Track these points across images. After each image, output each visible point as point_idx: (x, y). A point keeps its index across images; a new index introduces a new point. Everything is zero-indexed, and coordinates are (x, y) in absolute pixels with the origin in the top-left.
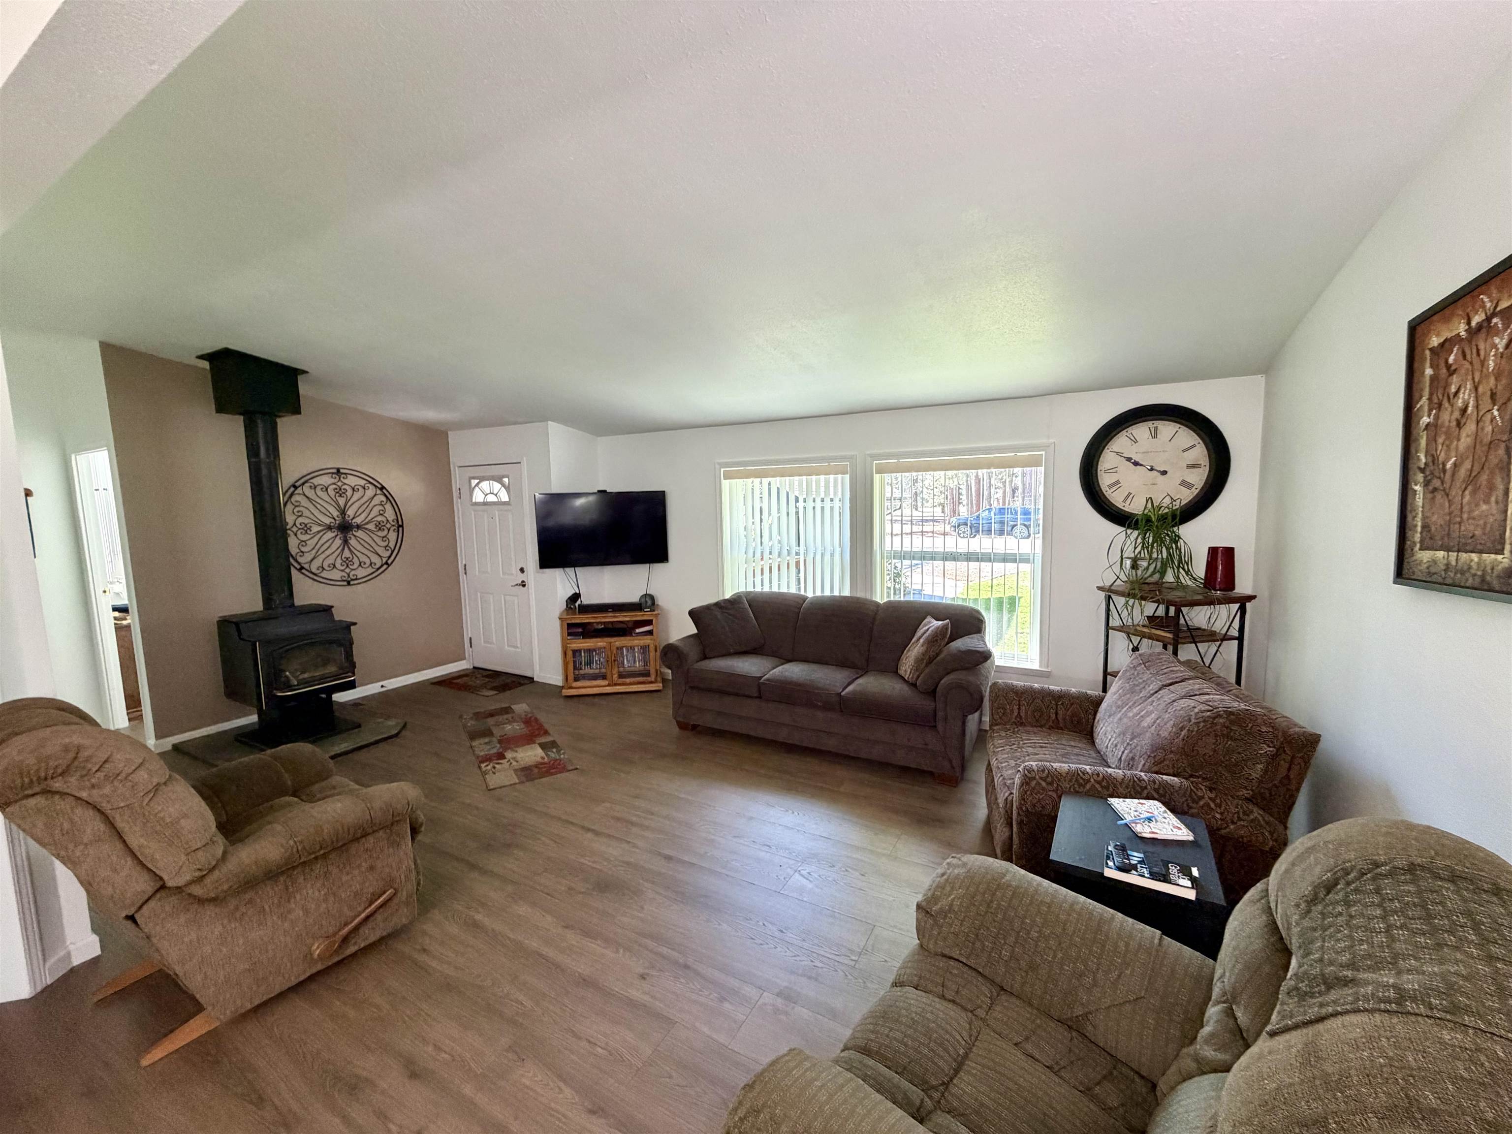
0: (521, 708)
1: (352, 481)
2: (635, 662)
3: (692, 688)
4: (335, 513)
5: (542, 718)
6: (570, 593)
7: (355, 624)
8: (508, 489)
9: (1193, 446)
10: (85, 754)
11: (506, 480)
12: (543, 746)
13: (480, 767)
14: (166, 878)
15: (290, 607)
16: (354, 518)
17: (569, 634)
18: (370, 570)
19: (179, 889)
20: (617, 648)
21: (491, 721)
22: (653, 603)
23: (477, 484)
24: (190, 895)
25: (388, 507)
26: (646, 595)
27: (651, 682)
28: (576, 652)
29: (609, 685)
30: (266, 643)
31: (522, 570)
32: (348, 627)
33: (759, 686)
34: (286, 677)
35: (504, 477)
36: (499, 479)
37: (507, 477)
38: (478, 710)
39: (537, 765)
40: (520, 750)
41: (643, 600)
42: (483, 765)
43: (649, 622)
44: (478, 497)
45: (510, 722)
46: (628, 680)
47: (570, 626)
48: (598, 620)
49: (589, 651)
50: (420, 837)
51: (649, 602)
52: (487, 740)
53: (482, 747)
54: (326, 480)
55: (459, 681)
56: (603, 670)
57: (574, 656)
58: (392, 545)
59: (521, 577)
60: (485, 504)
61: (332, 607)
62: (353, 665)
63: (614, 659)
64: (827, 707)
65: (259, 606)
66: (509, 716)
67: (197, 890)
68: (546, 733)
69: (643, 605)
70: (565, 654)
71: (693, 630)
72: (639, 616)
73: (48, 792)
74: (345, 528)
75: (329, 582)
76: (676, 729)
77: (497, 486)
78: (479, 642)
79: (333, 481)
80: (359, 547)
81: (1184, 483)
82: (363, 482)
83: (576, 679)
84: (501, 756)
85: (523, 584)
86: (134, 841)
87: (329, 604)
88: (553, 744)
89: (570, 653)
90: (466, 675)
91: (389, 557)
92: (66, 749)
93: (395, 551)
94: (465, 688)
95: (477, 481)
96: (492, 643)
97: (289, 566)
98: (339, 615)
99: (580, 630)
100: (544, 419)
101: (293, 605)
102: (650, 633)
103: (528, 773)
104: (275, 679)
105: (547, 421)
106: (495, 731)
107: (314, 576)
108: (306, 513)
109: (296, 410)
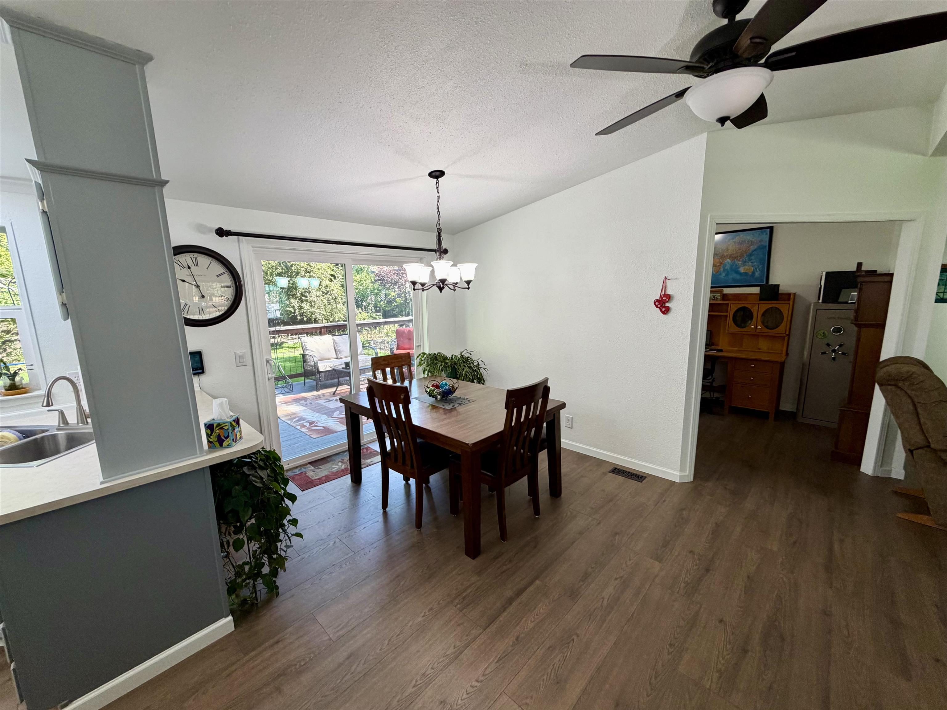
14: (931, 443)
24: (939, 455)
67: (942, 455)
86: (923, 419)
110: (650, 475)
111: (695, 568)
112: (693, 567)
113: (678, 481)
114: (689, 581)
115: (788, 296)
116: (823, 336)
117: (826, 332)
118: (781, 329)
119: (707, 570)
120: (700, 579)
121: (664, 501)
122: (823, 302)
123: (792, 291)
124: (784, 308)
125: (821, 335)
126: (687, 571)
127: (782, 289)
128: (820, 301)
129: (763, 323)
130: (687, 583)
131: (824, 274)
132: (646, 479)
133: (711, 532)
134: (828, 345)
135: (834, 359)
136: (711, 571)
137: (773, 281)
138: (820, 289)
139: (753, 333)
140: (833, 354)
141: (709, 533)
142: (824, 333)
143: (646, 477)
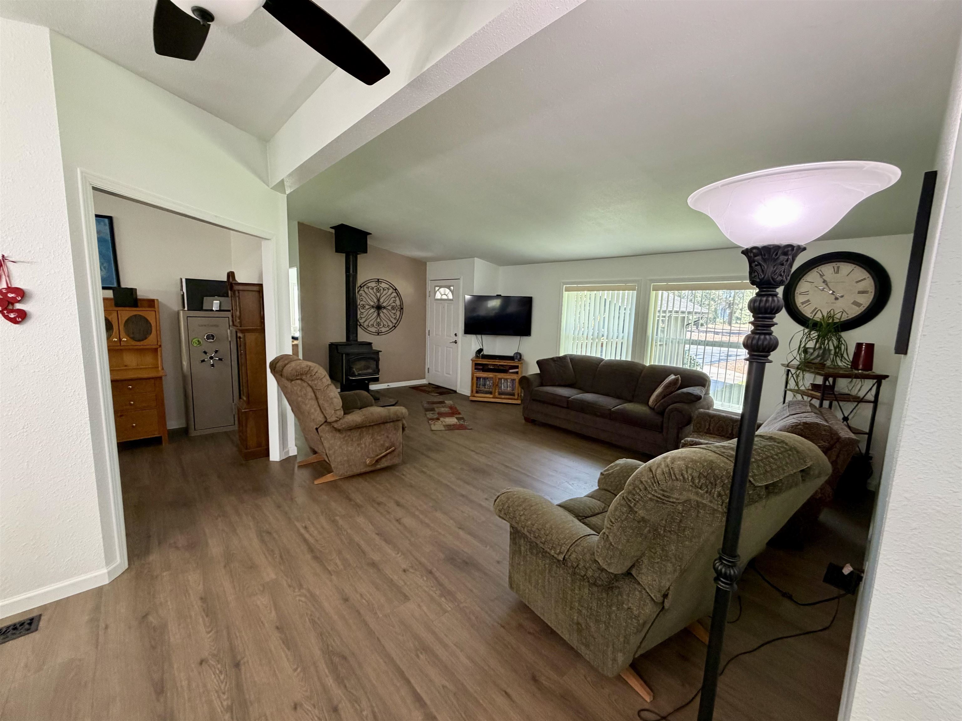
0: (449, 402)
1: (383, 285)
2: (507, 387)
3: (534, 400)
4: (376, 300)
5: (459, 408)
6: (478, 348)
7: (381, 351)
8: (452, 292)
9: (865, 279)
10: (312, 369)
11: (452, 288)
12: (457, 418)
13: (429, 422)
14: (328, 418)
15: (354, 341)
16: (383, 303)
17: (476, 369)
18: (388, 329)
19: (330, 423)
20: (499, 379)
21: (435, 405)
22: (521, 358)
23: (438, 290)
24: (333, 426)
25: (397, 298)
26: (517, 353)
27: (515, 399)
28: (478, 378)
29: (492, 398)
30: (347, 354)
31: (456, 335)
32: (378, 352)
33: (568, 402)
34: (353, 371)
35: (451, 286)
36: (449, 287)
37: (453, 286)
38: (429, 401)
39: (454, 425)
40: (447, 418)
41: (515, 355)
42: (430, 421)
43: (517, 367)
44: (438, 296)
45: (443, 407)
46: (503, 396)
47: (476, 364)
48: (491, 363)
49: (485, 379)
50: (405, 432)
51: (519, 357)
52: (432, 412)
53: (430, 415)
54: (373, 284)
55: (421, 388)
56: (491, 390)
57: (477, 380)
58: (397, 318)
59: (455, 338)
60: (441, 300)
61: (372, 343)
62: (379, 370)
63: (497, 385)
64: (603, 416)
65: (344, 340)
66: (443, 405)
67: (336, 425)
68: (459, 414)
69: (515, 358)
70: (472, 379)
71: (538, 371)
72: (511, 363)
73: (301, 379)
74: (379, 308)
75: (370, 333)
76: (523, 421)
77: (447, 291)
78: (433, 371)
79: (376, 285)
80: (384, 318)
81: (856, 303)
82: (388, 286)
83: (477, 392)
84: (438, 419)
85: (456, 342)
86: (321, 402)
87: (371, 342)
88: (462, 418)
89: (475, 379)
90: (425, 386)
91: (396, 323)
92: (307, 366)
93: (399, 321)
94: (424, 391)
95: (438, 288)
96: (438, 372)
97: (357, 325)
98: (375, 347)
99: (481, 367)
100: (473, 257)
101: (357, 340)
102: (517, 373)
103: (450, 428)
104: (350, 372)
105: (474, 257)
106: (436, 409)
107: (365, 329)
108: (364, 300)
109: (365, 251)
110: (45, 608)
111: (222, 677)
112: (219, 677)
113: (107, 582)
114: (230, 703)
115: (151, 303)
116: (199, 344)
117: (200, 340)
118: (152, 339)
119: (237, 665)
120: (239, 687)
121: (107, 627)
122: (188, 310)
123: (152, 297)
124: (150, 316)
125: (196, 343)
126: (217, 692)
127: (141, 294)
128: (186, 309)
129: (128, 335)
130: (230, 709)
131: (184, 281)
132: (43, 618)
133: (203, 614)
134: (205, 353)
135: (213, 365)
136: (242, 662)
137: (125, 284)
138: (183, 295)
139: (117, 348)
140: (212, 361)
141: (202, 617)
142: (198, 341)
143: (40, 616)
